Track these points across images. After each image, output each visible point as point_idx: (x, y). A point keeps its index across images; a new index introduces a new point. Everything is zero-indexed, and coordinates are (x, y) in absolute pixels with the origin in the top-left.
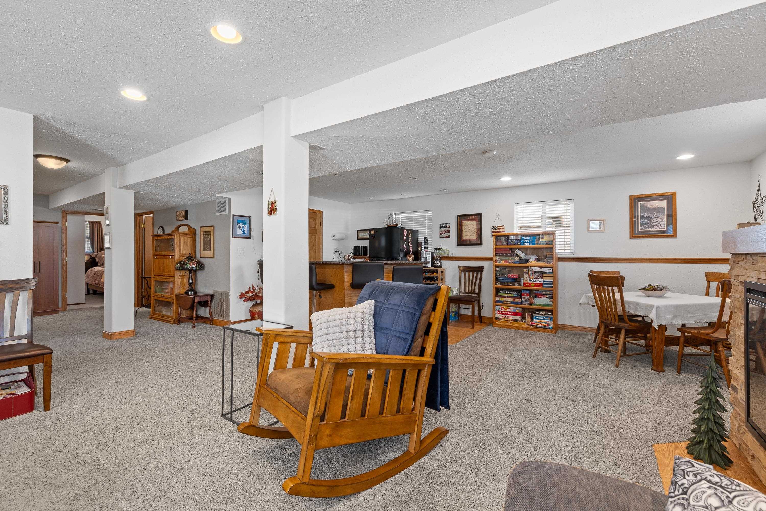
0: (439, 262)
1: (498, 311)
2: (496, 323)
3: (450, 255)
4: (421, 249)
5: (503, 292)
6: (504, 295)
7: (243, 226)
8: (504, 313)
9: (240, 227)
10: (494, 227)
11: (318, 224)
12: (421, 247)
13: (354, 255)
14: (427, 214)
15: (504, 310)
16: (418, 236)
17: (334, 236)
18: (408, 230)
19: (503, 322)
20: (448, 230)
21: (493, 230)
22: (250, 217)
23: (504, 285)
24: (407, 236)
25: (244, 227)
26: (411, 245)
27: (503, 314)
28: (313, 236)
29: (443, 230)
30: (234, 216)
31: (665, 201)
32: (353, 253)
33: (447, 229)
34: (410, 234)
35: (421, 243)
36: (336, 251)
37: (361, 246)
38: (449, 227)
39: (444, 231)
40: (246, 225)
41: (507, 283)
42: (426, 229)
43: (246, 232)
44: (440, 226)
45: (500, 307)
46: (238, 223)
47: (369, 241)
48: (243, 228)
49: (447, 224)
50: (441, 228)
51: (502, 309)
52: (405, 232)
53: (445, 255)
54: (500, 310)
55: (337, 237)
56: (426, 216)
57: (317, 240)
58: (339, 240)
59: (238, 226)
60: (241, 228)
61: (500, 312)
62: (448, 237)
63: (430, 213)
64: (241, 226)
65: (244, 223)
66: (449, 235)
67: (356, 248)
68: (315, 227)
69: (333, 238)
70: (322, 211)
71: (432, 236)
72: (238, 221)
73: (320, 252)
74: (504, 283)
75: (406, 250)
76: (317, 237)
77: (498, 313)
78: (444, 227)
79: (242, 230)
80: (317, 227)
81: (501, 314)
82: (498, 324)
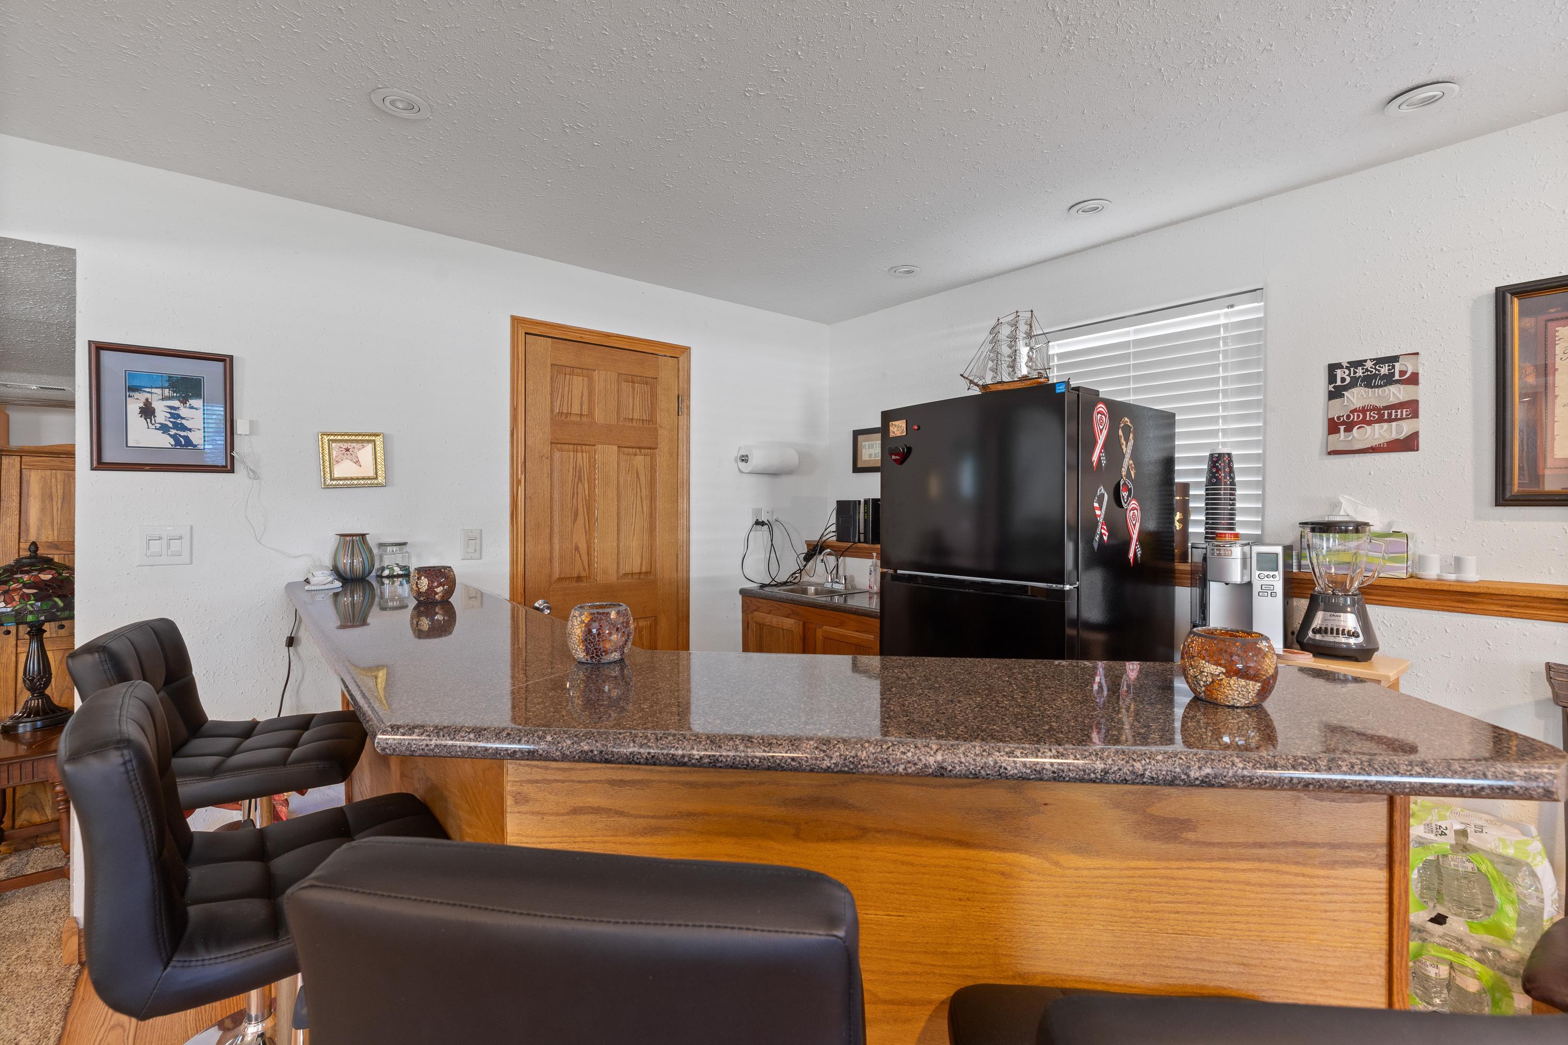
0: (1350, 621)
3: (1433, 572)
4: (1185, 522)
7: (176, 403)
9: (147, 412)
11: (666, 403)
12: (1186, 512)
13: (838, 540)
14: (1223, 321)
16: (1173, 448)
17: (744, 459)
18: (1117, 410)
20: (1404, 397)
22: (226, 361)
24: (1112, 445)
25: (184, 412)
26: (1134, 504)
28: (640, 458)
29: (1358, 404)
30: (98, 349)
32: (834, 528)
33: (1396, 393)
34: (1127, 430)
35: (1186, 487)
36: (757, 523)
37: (866, 502)
38: (1413, 380)
39: (1363, 410)
40: (195, 402)
42: (1214, 407)
43: (196, 438)
44: (1332, 378)
46: (132, 388)
47: (877, 476)
48: (173, 416)
49: (1395, 359)
50: (1335, 394)
52: (1097, 417)
53: (1398, 572)
55: (758, 460)
56: (1216, 329)
57: (661, 476)
58: (773, 474)
59: (134, 407)
60: (162, 416)
62: (1409, 444)
63: (1248, 310)
64: (159, 405)
65: (184, 388)
66: (1414, 436)
67: (845, 509)
68: (652, 420)
69: (742, 465)
70: (686, 350)
71: (1262, 444)
72: (129, 375)
73: (674, 529)
75: (1103, 532)
76: (662, 459)
78: (1369, 381)
79: (164, 428)
80: (664, 418)
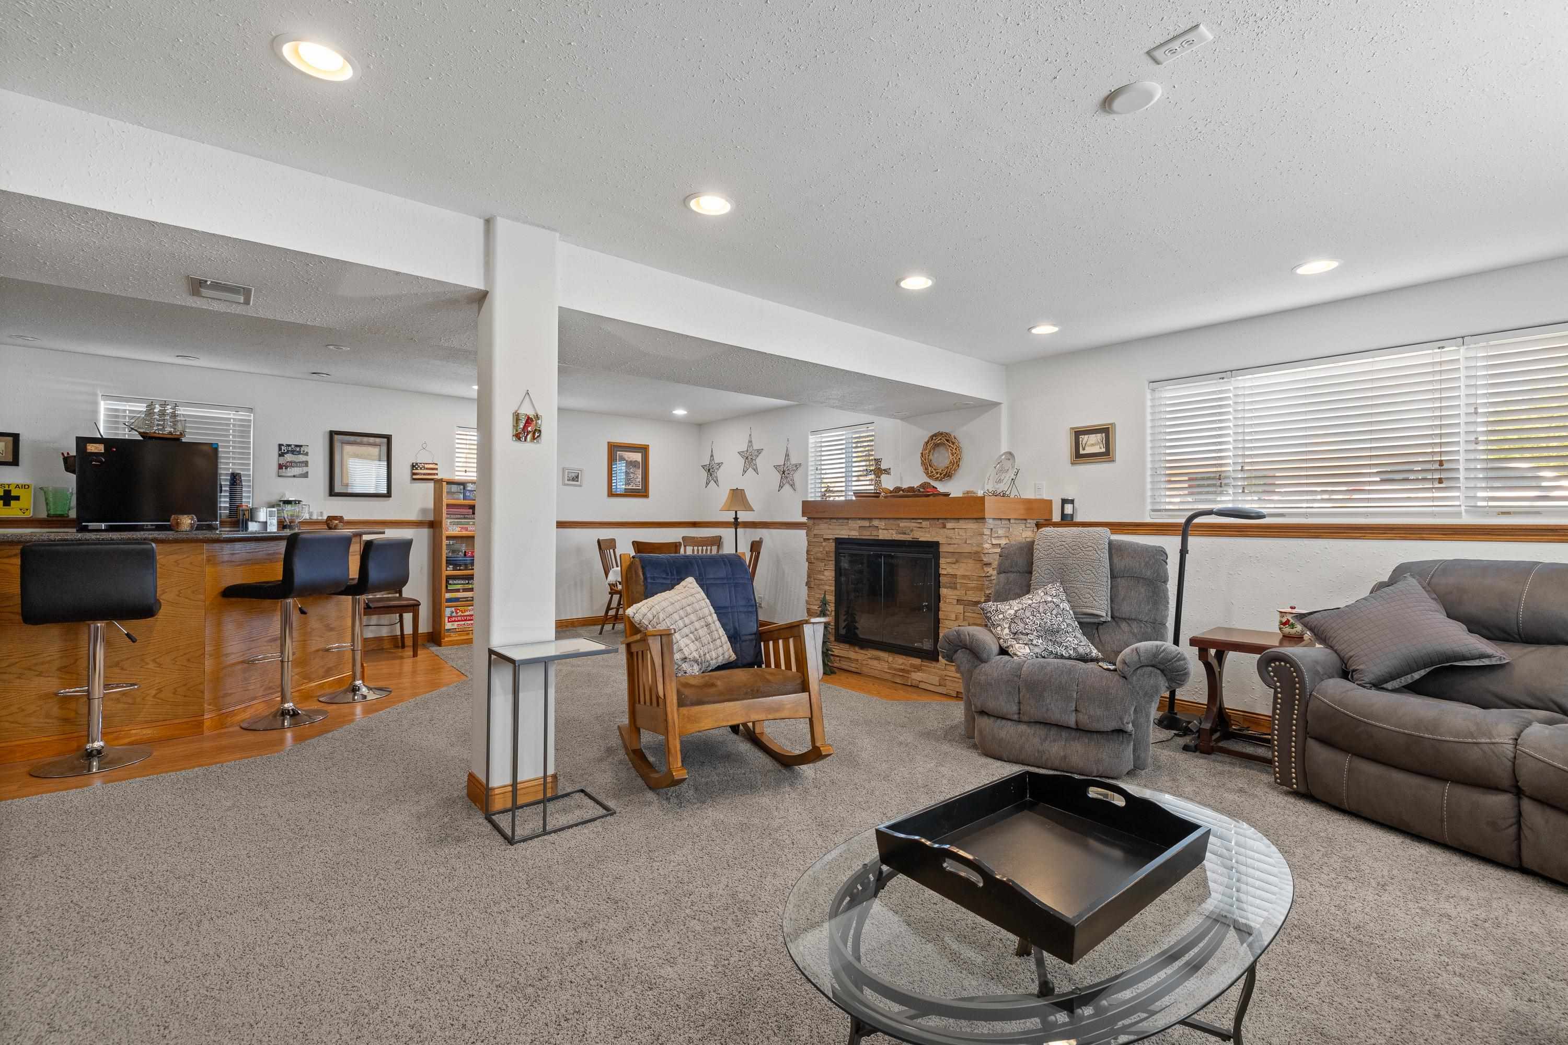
1: (449, 617)
2: (446, 639)
5: (455, 582)
6: (459, 587)
8: (459, 618)
10: (417, 464)
15: (460, 614)
19: (460, 635)
20: (304, 460)
21: (417, 469)
23: (460, 570)
27: (459, 621)
29: (289, 459)
31: (640, 454)
33: (301, 458)
38: (305, 454)
39: (290, 462)
41: (466, 565)
44: (280, 449)
45: (453, 609)
49: (301, 446)
50: (281, 455)
51: (457, 613)
54: (454, 614)
56: (230, 419)
61: (453, 619)
62: (305, 475)
63: (242, 415)
66: (307, 472)
74: (460, 566)
77: (449, 622)
78: (293, 452)
81: (455, 621)
82: (451, 641)
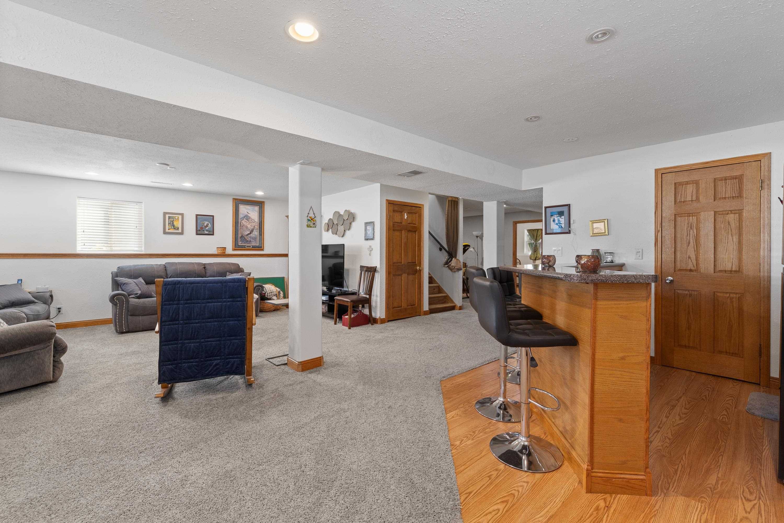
7: (559, 218)
9: (554, 221)
11: (750, 186)
22: (569, 206)
28: (731, 215)
30: (546, 208)
40: (563, 217)
43: (563, 226)
46: (552, 216)
48: (559, 221)
59: (552, 220)
60: (556, 221)
64: (556, 219)
65: (561, 214)
68: (740, 196)
70: (769, 154)
72: (551, 213)
73: (757, 250)
79: (557, 224)
80: (749, 194)
